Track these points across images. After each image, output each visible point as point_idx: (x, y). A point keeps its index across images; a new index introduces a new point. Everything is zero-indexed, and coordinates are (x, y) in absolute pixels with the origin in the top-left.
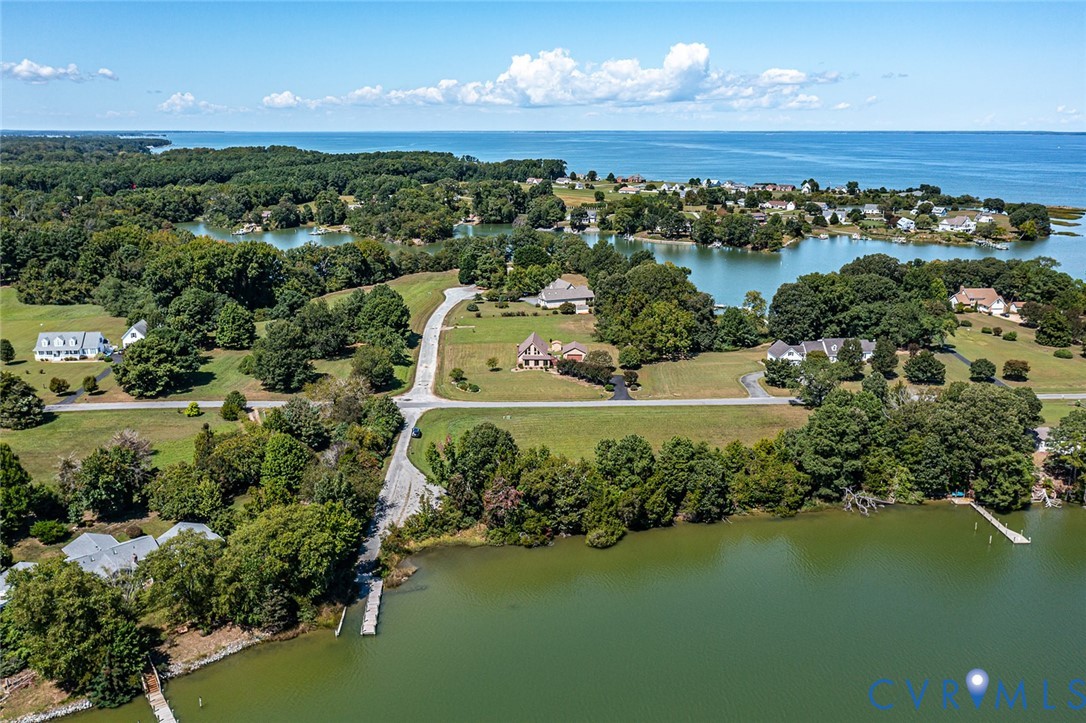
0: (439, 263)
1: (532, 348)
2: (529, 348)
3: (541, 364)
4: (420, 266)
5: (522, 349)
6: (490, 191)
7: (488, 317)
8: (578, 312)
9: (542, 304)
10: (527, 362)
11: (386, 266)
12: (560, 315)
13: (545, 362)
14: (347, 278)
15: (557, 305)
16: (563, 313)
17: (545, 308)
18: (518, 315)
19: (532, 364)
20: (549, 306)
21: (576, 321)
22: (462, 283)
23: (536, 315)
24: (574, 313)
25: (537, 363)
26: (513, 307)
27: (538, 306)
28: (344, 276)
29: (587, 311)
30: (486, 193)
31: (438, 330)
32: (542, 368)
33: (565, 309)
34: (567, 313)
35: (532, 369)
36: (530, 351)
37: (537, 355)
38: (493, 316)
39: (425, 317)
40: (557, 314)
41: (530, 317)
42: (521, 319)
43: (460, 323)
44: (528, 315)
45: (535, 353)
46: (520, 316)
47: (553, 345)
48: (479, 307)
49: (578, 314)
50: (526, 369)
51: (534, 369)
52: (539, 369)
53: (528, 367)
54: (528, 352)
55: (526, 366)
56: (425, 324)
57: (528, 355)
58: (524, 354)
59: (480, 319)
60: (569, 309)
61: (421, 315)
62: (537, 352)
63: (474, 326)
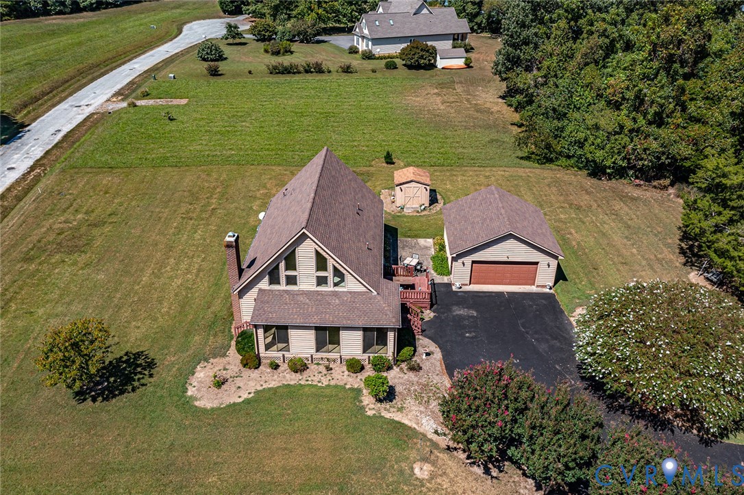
1: (306, 254)
2: (291, 262)
3: (351, 345)
5: (261, 250)
7: (236, 75)
8: (441, 63)
9: (362, 46)
10: (280, 333)
12: (402, 72)
13: (373, 336)
15: (395, 49)
16: (410, 67)
17: (368, 56)
18: (307, 71)
19: (302, 343)
20: (378, 50)
21: (441, 85)
22: (224, 12)
23: (347, 70)
24: (433, 66)
25: (328, 336)
26: (301, 54)
27: (353, 51)
29: (460, 63)
31: (87, 111)
32: (355, 367)
33: (412, 59)
34: (418, 67)
35: (306, 373)
36: (294, 269)
37: (329, 288)
38: (250, 72)
39: (95, 74)
40: (396, 68)
41: (334, 76)
42: (313, 79)
43: (154, 93)
44: (329, 72)
45: (321, 281)
46: (312, 72)
47: (398, 189)
48: (227, 51)
49: (443, 68)
50: (275, 367)
51: (315, 377)
52: (341, 376)
53: (284, 356)
54: (283, 273)
55: (274, 354)
56: (71, 94)
57: (283, 286)
58: (264, 284)
59: (213, 80)
60: (422, 57)
61: (90, 68)
62: (329, 274)
63: (184, 101)
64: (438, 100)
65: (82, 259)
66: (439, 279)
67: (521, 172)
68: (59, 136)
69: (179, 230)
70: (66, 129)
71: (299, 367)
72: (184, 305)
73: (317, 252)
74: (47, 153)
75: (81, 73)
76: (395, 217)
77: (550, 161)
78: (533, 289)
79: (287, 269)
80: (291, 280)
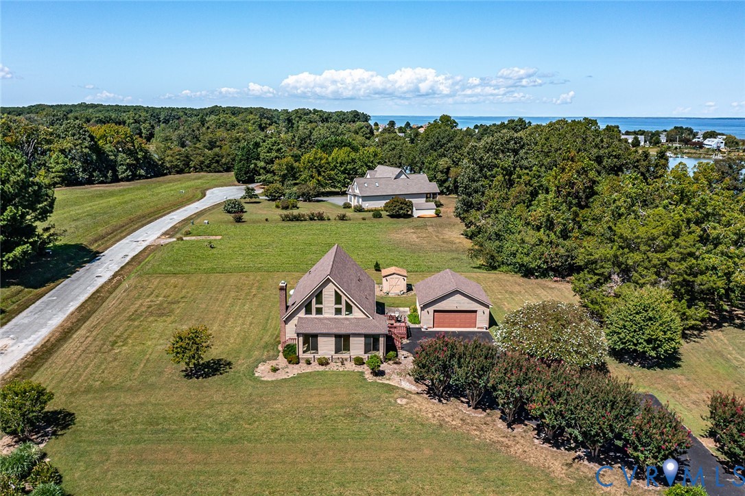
0: (217, 162)
1: (329, 293)
2: (319, 296)
3: (357, 347)
4: (192, 164)
5: (297, 295)
6: (300, 118)
8: (416, 214)
9: (354, 202)
10: (311, 340)
11: (137, 159)
12: (386, 220)
13: (372, 341)
14: (63, 171)
15: (380, 204)
16: (392, 216)
17: (359, 209)
18: (312, 219)
19: (326, 347)
20: (367, 205)
21: (417, 227)
22: (239, 181)
23: (343, 218)
24: (411, 216)
25: (343, 341)
26: (305, 208)
27: (347, 206)
28: (59, 167)
29: (432, 213)
30: (297, 119)
31: (144, 245)
32: (359, 362)
33: (394, 210)
34: (398, 216)
35: (328, 367)
36: (321, 303)
37: (343, 316)
38: (267, 220)
39: (143, 222)
40: (380, 216)
41: (333, 222)
42: (317, 224)
43: (195, 232)
44: (329, 220)
45: (338, 311)
46: (315, 220)
47: (384, 279)
48: (247, 207)
49: (418, 217)
50: (309, 363)
51: (333, 367)
52: (351, 366)
53: (314, 357)
54: (314, 306)
55: (309, 355)
56: (128, 234)
57: (314, 315)
58: (302, 314)
59: (238, 225)
60: (401, 209)
61: (139, 218)
62: (343, 306)
63: (220, 237)
64: (414, 236)
65: (169, 319)
66: (412, 326)
67: (473, 275)
68: (128, 259)
69: (232, 305)
70: (132, 255)
71: (324, 362)
72: (244, 339)
73: (336, 291)
74: (122, 268)
75: (132, 221)
76: (382, 298)
77: (495, 268)
78: (476, 330)
79: (316, 304)
80: (319, 311)
